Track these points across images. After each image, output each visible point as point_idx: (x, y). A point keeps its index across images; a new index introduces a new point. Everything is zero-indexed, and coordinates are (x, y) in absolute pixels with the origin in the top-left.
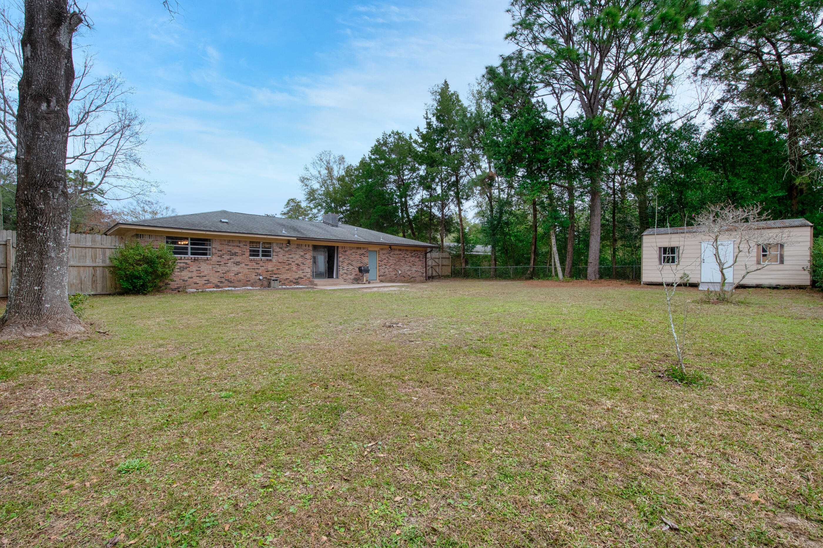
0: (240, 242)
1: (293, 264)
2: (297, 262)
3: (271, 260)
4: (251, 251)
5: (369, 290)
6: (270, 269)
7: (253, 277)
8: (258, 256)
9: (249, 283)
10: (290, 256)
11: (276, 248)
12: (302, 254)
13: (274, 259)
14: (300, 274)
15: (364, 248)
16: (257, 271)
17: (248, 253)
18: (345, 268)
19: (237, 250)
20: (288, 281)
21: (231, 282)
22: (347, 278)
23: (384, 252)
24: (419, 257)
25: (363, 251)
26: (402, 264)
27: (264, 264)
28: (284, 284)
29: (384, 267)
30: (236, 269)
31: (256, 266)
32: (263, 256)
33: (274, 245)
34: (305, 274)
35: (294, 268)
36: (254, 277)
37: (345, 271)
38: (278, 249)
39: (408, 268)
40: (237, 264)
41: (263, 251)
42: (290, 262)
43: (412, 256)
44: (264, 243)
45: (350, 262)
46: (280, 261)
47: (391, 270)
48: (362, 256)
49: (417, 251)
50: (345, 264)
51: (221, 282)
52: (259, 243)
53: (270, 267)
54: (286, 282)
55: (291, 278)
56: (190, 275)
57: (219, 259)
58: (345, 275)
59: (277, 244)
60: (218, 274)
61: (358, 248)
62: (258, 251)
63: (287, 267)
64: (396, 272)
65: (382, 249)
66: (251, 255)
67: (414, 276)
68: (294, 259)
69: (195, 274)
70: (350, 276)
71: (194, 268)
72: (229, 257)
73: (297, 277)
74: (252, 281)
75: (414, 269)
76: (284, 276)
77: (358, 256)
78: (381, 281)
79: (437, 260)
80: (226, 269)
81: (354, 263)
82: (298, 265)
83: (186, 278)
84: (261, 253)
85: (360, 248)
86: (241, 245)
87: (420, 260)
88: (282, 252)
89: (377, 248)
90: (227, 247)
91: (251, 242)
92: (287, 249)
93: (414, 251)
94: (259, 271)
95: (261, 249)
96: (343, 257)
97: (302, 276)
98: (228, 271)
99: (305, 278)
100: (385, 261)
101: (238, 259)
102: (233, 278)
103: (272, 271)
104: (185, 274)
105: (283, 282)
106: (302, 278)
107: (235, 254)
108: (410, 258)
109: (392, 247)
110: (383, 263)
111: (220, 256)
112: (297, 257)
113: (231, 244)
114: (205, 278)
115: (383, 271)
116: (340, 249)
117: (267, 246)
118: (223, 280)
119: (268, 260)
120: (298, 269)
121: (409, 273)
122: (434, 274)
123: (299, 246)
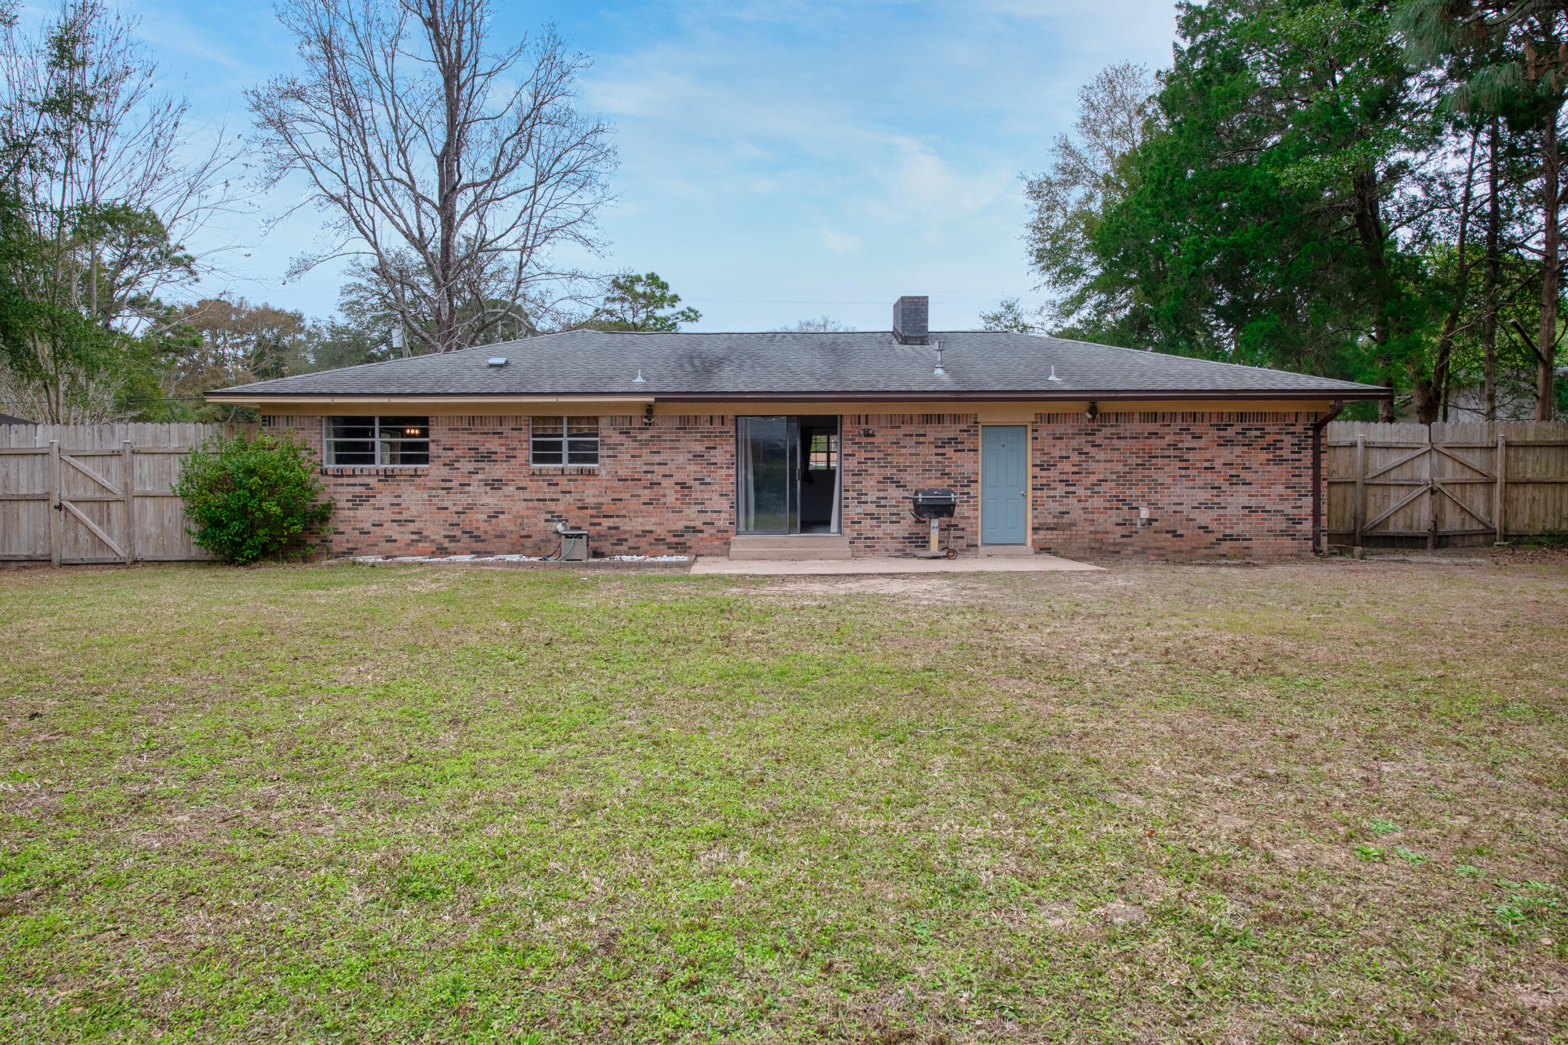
0: (501, 420)
1: (665, 482)
2: (679, 477)
3: (591, 473)
4: (536, 446)
5: (854, 586)
6: (591, 500)
7: (539, 524)
8: (558, 459)
9: (528, 543)
10: (657, 458)
11: (609, 434)
12: (699, 448)
13: (603, 467)
14: (691, 515)
15: (956, 418)
16: (552, 506)
17: (526, 453)
18: (872, 496)
19: (494, 445)
20: (650, 538)
21: (477, 539)
22: (878, 533)
23: (1059, 428)
24: (1273, 446)
25: (951, 430)
26: (1161, 477)
27: (572, 487)
28: (635, 550)
29: (1061, 490)
30: (491, 500)
31: (549, 492)
32: (573, 459)
33: (603, 423)
34: (708, 517)
35: (671, 497)
36: (542, 524)
37: (871, 508)
38: (616, 438)
39: (1202, 496)
40: (495, 485)
41: (572, 445)
42: (656, 478)
43: (1227, 443)
44: (571, 420)
45: (889, 472)
46: (623, 473)
47: (1097, 502)
48: (949, 451)
49: (1263, 416)
50: (869, 484)
51: (452, 538)
52: (559, 419)
53: (590, 493)
54: (643, 542)
55: (660, 531)
56: (376, 516)
57: (445, 472)
58: (867, 523)
59: (613, 420)
60: (443, 515)
61: (927, 419)
62: (558, 446)
63: (646, 494)
64: (1125, 513)
65: (1050, 418)
66: (537, 459)
67: (1237, 530)
68: (672, 466)
69: (387, 515)
70: (890, 528)
71: (385, 499)
72: (471, 467)
73: (680, 525)
74: (536, 538)
75: (1238, 499)
76: (636, 524)
77: (928, 451)
78: (1044, 550)
79: (1475, 459)
80: (464, 500)
81: (908, 477)
82: (683, 485)
83: (367, 526)
84: (565, 452)
85: (940, 419)
86: (506, 429)
87: (1280, 461)
88: (629, 443)
89: (1024, 415)
90: (466, 437)
91: (536, 420)
92: (646, 436)
93: (1242, 417)
94: (559, 508)
95: (565, 440)
96: (862, 455)
97: (698, 524)
98: (470, 507)
99: (709, 530)
100: (1067, 467)
101: (497, 471)
102: (484, 526)
103: (598, 506)
104: (366, 515)
105: (632, 543)
106: (696, 531)
107: (488, 457)
108: (1213, 451)
109: (1104, 407)
110: (1053, 474)
111: (450, 465)
112: (681, 459)
113: (477, 427)
114: (412, 527)
115: (1055, 507)
116: (847, 426)
117: (585, 427)
118: (458, 533)
119: (581, 472)
120: (683, 499)
121: (1205, 518)
122: (1453, 521)
123: (686, 423)
